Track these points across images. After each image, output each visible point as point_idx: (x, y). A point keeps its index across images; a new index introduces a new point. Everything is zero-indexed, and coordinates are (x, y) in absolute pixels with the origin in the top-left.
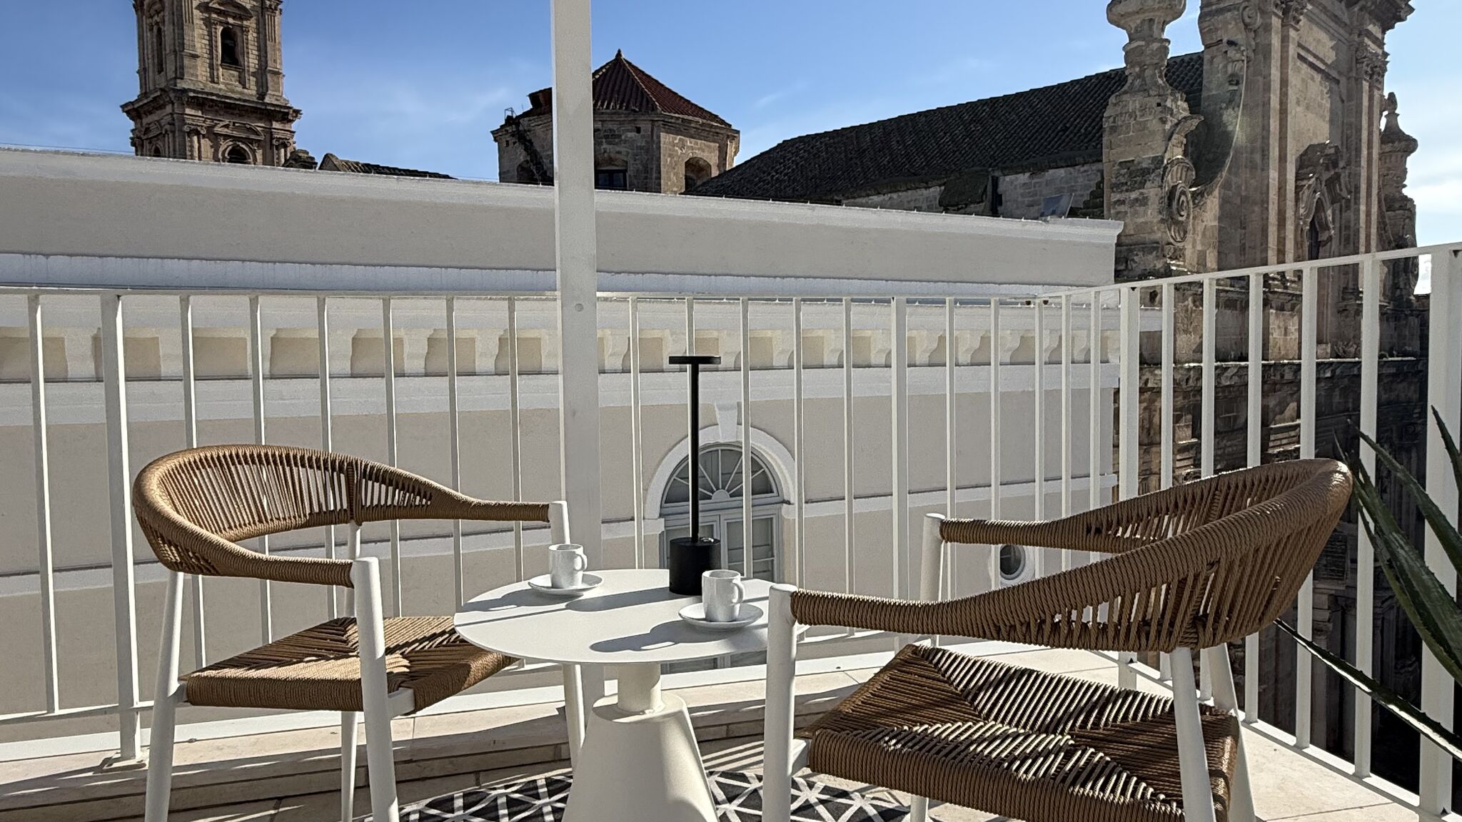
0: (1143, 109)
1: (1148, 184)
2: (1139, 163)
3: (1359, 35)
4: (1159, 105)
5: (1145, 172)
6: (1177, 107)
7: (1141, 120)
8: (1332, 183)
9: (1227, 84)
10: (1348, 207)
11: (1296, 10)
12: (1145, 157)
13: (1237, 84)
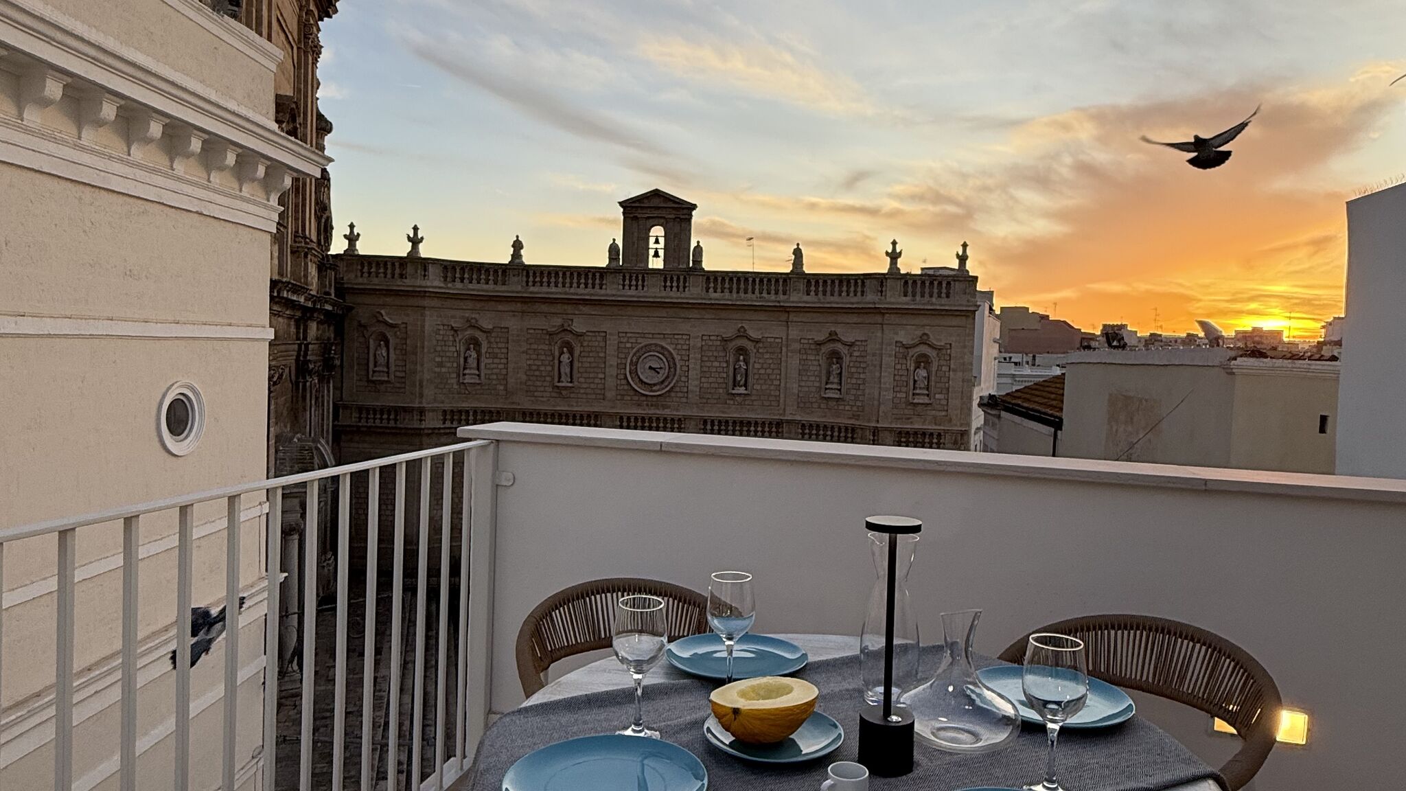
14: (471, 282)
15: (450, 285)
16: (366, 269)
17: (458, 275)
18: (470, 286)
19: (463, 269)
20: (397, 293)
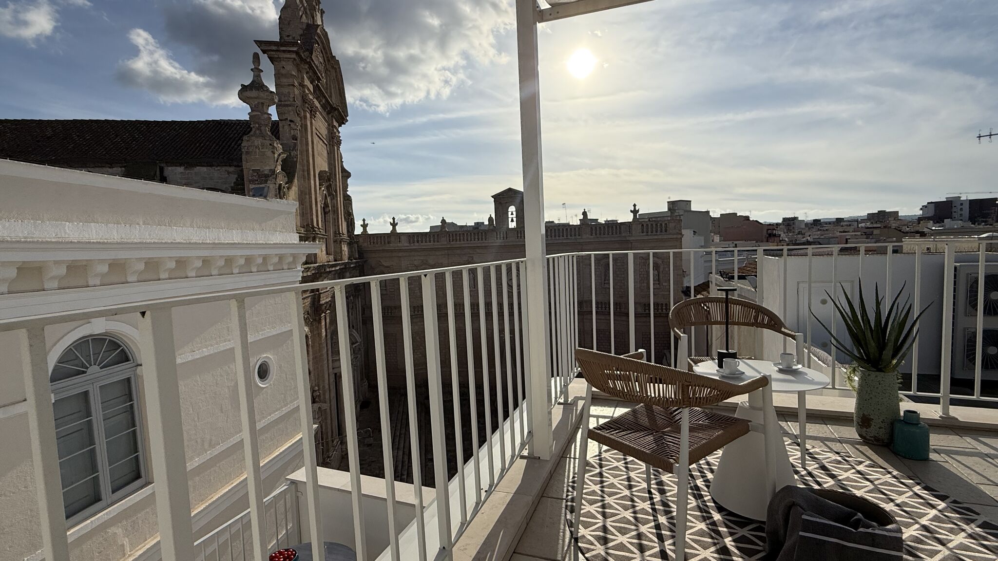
0: (263, 145)
1: (269, 182)
2: (263, 171)
3: (332, 127)
4: (270, 145)
5: (267, 177)
6: (278, 147)
7: (262, 150)
8: (328, 188)
9: (291, 139)
10: (334, 198)
11: (314, 111)
12: (266, 169)
13: (296, 140)
14: (422, 242)
15: (412, 245)
16: (372, 241)
17: (415, 239)
18: (422, 244)
19: (418, 236)
20: (387, 251)
